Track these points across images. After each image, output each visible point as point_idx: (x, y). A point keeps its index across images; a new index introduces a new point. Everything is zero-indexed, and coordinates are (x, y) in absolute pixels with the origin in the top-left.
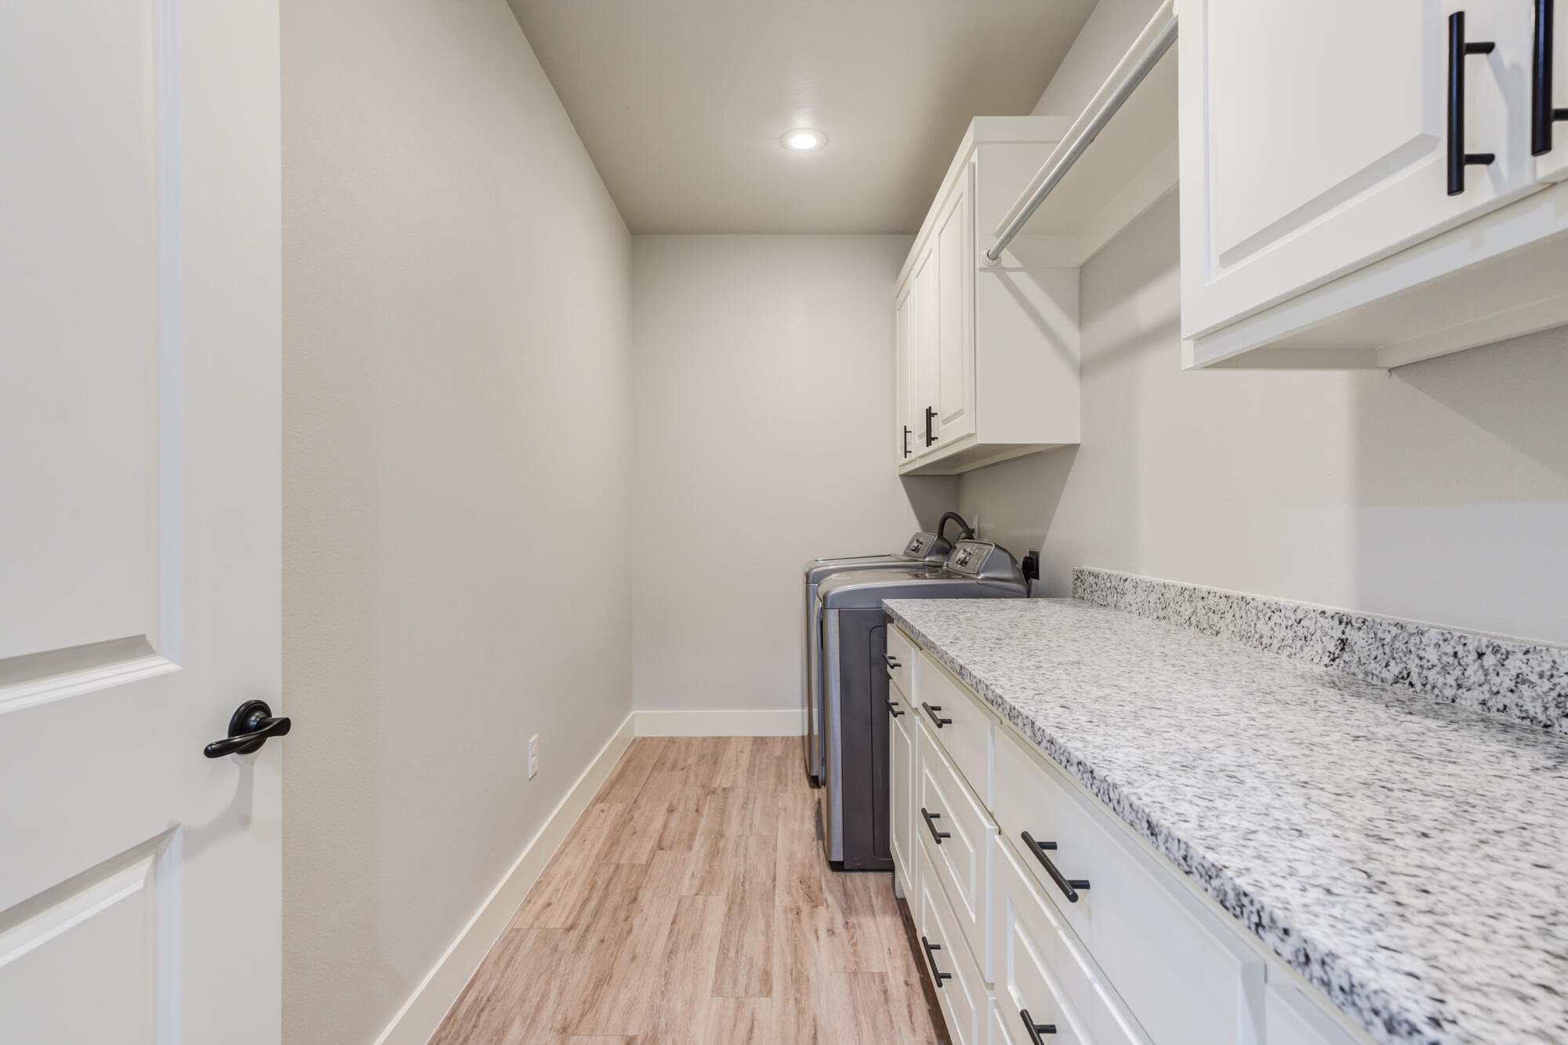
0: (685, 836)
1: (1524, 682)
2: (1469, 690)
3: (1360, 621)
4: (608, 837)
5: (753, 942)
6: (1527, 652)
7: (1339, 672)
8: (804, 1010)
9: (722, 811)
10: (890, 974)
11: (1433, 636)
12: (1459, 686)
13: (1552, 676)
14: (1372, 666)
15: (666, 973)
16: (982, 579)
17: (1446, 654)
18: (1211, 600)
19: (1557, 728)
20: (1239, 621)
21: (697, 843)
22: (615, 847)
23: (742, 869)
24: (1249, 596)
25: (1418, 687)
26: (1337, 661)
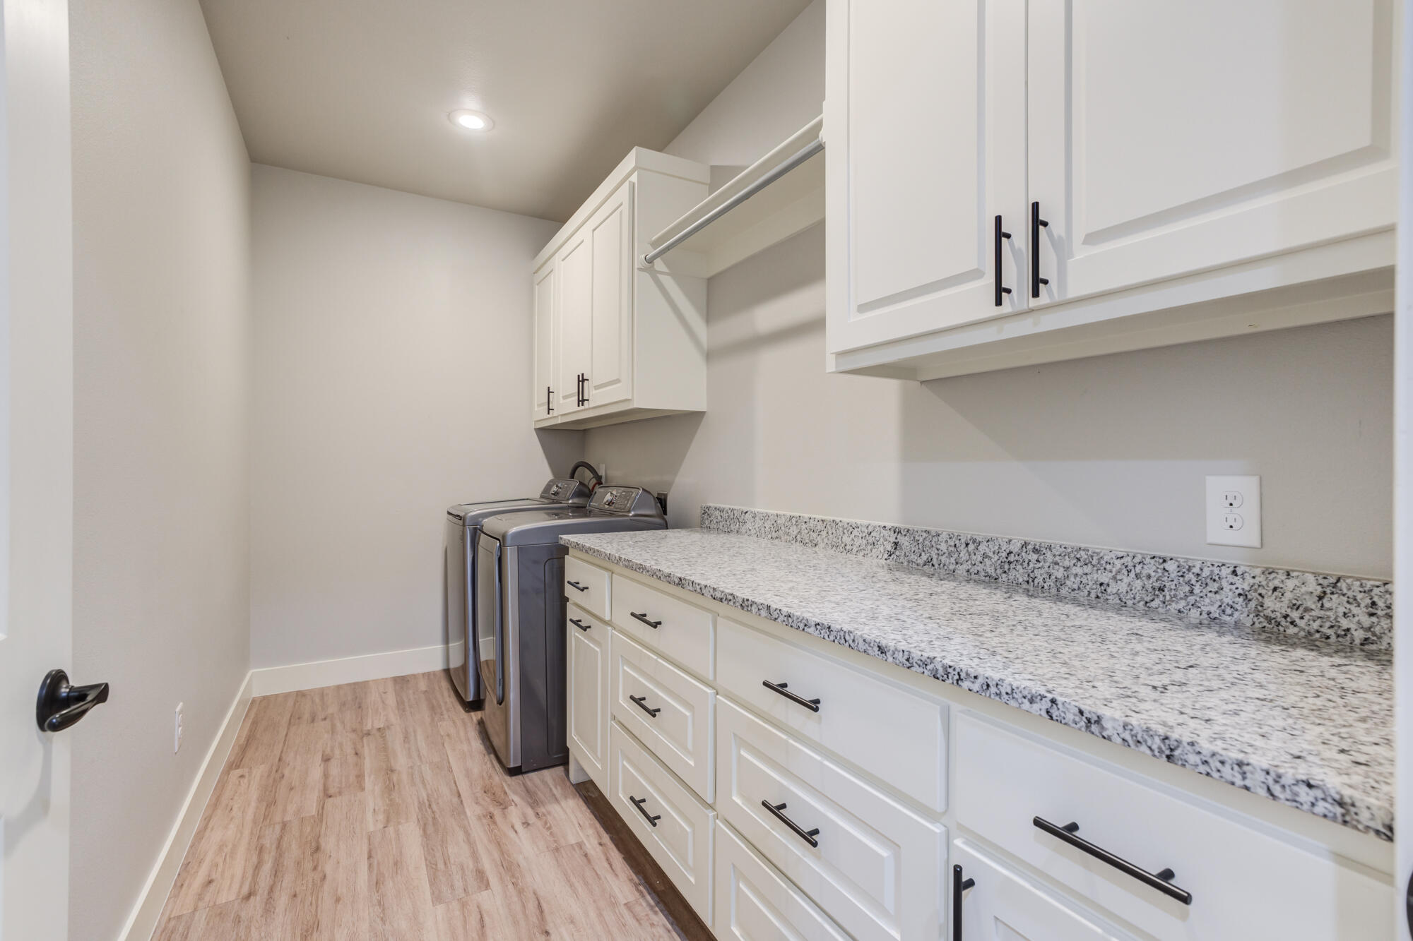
0: (352, 779)
1: (987, 557)
2: (961, 564)
3: (906, 530)
4: (260, 800)
5: (458, 851)
6: (988, 541)
7: (894, 563)
8: (523, 889)
9: (384, 749)
10: (585, 841)
11: (944, 536)
12: (957, 563)
13: (999, 552)
14: (913, 557)
15: (379, 902)
16: (631, 516)
17: (950, 546)
18: (812, 524)
19: (1000, 579)
20: (831, 536)
21: (368, 782)
22: (272, 807)
23: (425, 795)
24: (838, 519)
25: (937, 566)
26: (892, 556)
